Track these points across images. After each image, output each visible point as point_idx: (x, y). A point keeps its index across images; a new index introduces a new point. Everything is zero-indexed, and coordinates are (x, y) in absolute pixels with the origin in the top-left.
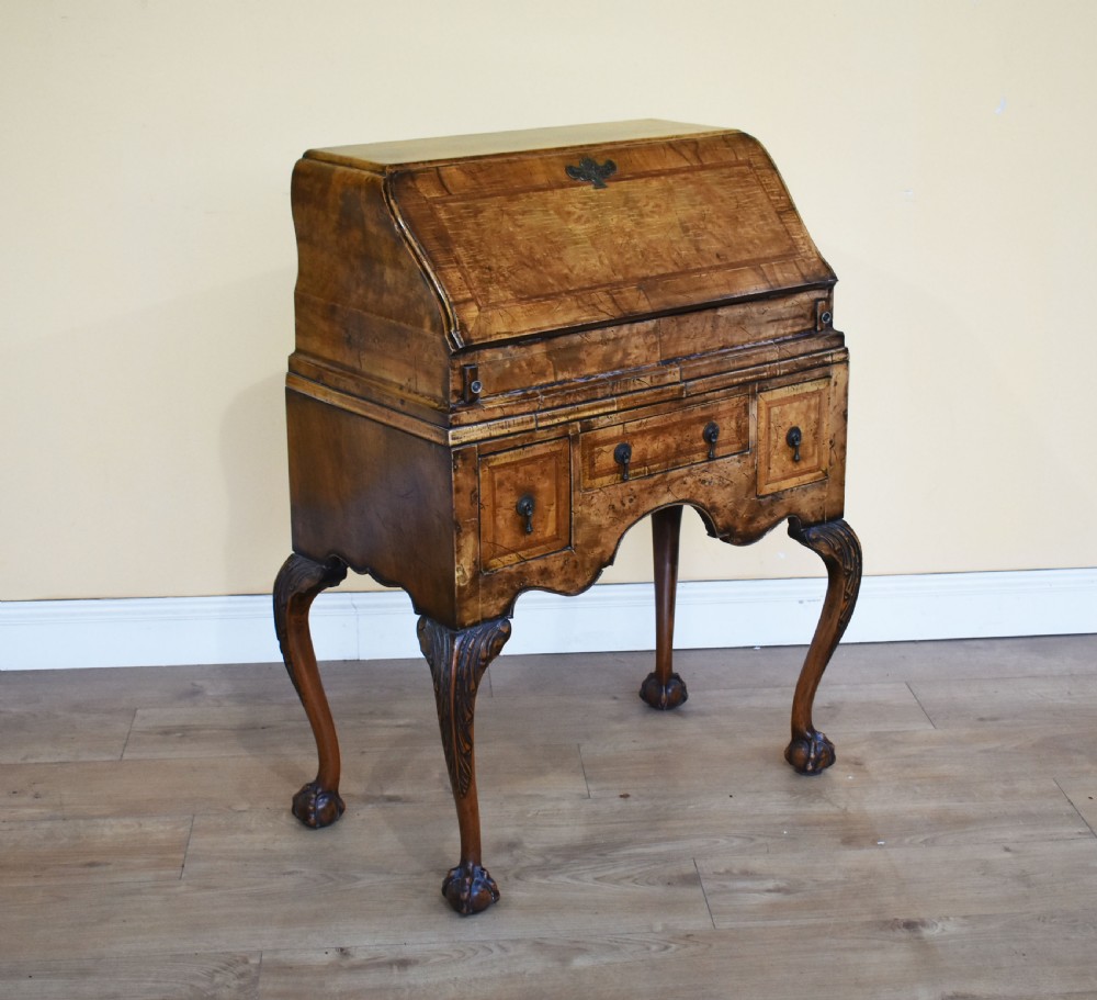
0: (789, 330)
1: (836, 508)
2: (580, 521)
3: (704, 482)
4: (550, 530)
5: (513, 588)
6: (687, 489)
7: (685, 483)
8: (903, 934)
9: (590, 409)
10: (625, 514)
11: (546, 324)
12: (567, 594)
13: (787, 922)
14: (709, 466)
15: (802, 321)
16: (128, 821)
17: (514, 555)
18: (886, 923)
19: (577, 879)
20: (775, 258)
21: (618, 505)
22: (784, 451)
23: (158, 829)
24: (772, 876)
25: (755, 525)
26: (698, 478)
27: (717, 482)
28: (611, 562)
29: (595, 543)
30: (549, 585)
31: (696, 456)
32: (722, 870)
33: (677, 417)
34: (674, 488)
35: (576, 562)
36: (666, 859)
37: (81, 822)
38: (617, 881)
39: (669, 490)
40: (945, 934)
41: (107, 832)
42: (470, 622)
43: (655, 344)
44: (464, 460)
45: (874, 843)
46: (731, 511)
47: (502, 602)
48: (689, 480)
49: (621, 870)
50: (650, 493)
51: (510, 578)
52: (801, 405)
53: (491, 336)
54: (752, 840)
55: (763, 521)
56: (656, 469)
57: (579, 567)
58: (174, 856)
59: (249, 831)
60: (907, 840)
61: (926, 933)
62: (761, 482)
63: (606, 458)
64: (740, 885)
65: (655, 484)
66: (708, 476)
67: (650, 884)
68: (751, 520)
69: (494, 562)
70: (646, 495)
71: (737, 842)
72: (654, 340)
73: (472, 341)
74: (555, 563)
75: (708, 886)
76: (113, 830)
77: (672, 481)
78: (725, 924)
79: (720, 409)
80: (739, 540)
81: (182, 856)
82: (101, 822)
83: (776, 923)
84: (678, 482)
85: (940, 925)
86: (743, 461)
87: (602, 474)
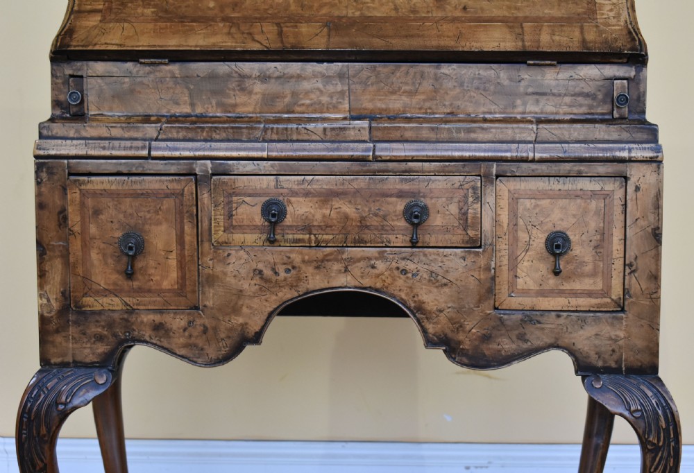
0: (566, 109)
1: (645, 359)
2: (211, 280)
3: (404, 272)
4: (170, 279)
5: (115, 335)
6: (378, 276)
7: (373, 267)
9: (227, 149)
10: (278, 285)
11: (173, 43)
12: (195, 363)
14: (412, 254)
15: (588, 101)
17: (116, 300)
20: (551, 19)
21: (268, 273)
22: (541, 259)
25: (494, 346)
26: (394, 265)
27: (425, 276)
28: (257, 339)
30: (165, 344)
31: (392, 238)
33: (362, 182)
35: (204, 326)
39: (346, 270)
42: (59, 360)
43: (342, 93)
48: (381, 266)
50: (317, 268)
51: (110, 325)
52: (574, 206)
53: (95, 44)
55: (507, 345)
56: (327, 242)
57: (210, 332)
62: (502, 291)
63: (250, 212)
65: (326, 259)
66: (411, 266)
68: (486, 338)
69: (88, 300)
70: (311, 269)
72: (339, 88)
73: (69, 46)
74: (177, 322)
77: (352, 261)
79: (432, 186)
80: (465, 360)
84: (361, 264)
86: (470, 258)
87: (241, 228)
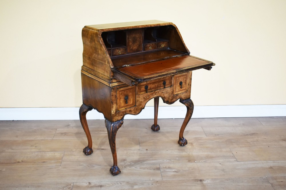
1: (189, 97)
2: (138, 101)
3: (163, 92)
4: (131, 103)
5: (123, 114)
6: (159, 94)
8: (199, 182)
10: (147, 99)
12: (135, 115)
13: (177, 179)
14: (164, 89)
16: (52, 153)
17: (124, 108)
18: (196, 180)
19: (136, 168)
21: (145, 97)
22: (179, 86)
23: (57, 155)
24: (174, 168)
25: (173, 100)
27: (165, 92)
28: (144, 108)
29: (141, 105)
30: (131, 113)
31: (161, 88)
32: (164, 167)
33: (157, 80)
34: (157, 94)
35: (137, 109)
36: (154, 164)
37: (43, 153)
38: (144, 169)
39: (156, 94)
40: (207, 183)
41: (48, 155)
42: (115, 121)
44: (114, 89)
45: (194, 161)
46: (168, 98)
47: (122, 117)
48: (160, 92)
49: (145, 166)
51: (123, 112)
52: (182, 77)
54: (171, 160)
55: (174, 100)
56: (153, 90)
58: (59, 161)
59: (75, 156)
60: (201, 161)
61: (204, 182)
62: (174, 92)
63: (143, 88)
64: (168, 170)
65: (153, 93)
66: (163, 91)
67: (150, 169)
68: (172, 99)
69: (120, 109)
70: (151, 95)
71: (168, 161)
74: (133, 109)
75: (162, 170)
76: (49, 155)
77: (156, 92)
78: (165, 179)
79: (166, 78)
80: (170, 103)
81: (61, 161)
82: (47, 153)
83: (174, 179)
85: (207, 181)
86: (171, 88)
87: (142, 91)
